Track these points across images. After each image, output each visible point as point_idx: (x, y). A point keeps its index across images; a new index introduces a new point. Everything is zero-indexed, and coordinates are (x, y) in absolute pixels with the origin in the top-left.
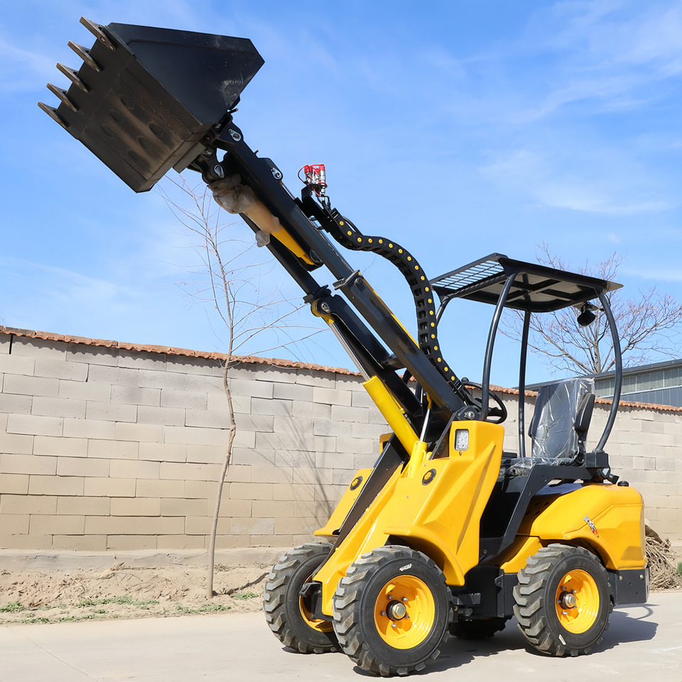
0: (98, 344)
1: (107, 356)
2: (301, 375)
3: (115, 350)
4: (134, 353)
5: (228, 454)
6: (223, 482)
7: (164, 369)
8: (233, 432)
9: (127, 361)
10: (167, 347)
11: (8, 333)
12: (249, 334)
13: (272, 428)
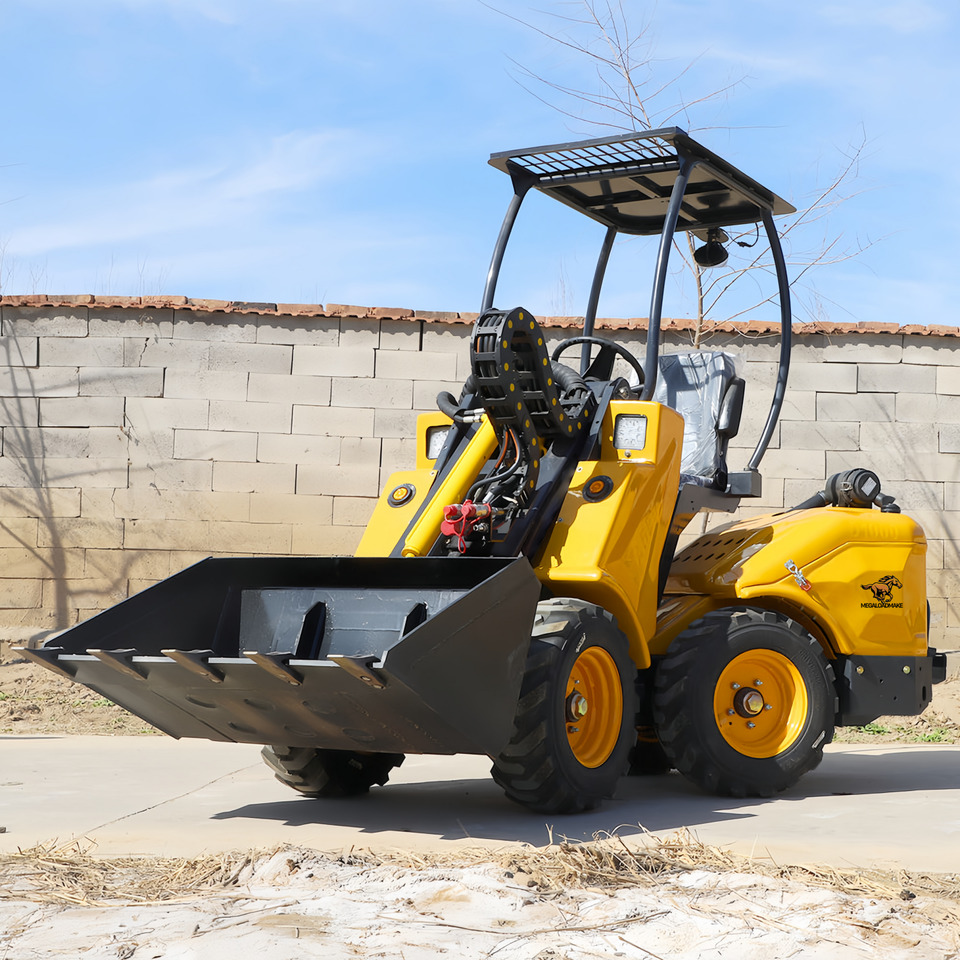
13: (857, 442)
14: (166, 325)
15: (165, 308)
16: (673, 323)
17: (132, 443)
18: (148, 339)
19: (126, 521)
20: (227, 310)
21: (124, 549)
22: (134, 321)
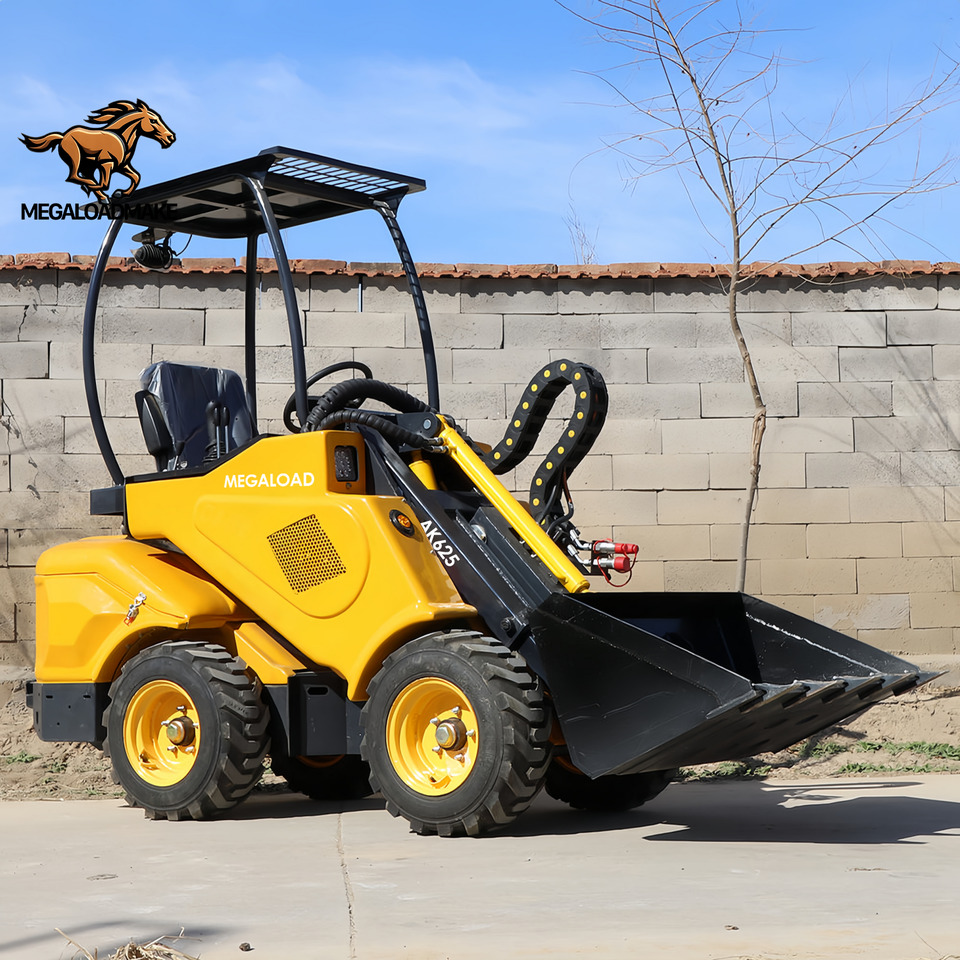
0: (517, 275)
1: (535, 295)
2: (947, 290)
3: (550, 283)
4: (587, 283)
5: (753, 468)
6: (748, 524)
7: (649, 310)
8: (761, 423)
9: (575, 300)
10: (652, 265)
11: (351, 274)
12: (767, 221)
13: (890, 407)
14: (47, 289)
15: (47, 268)
16: (661, 268)
17: (13, 435)
18: (27, 307)
19: (11, 532)
20: (124, 269)
21: (9, 567)
22: (9, 285)
